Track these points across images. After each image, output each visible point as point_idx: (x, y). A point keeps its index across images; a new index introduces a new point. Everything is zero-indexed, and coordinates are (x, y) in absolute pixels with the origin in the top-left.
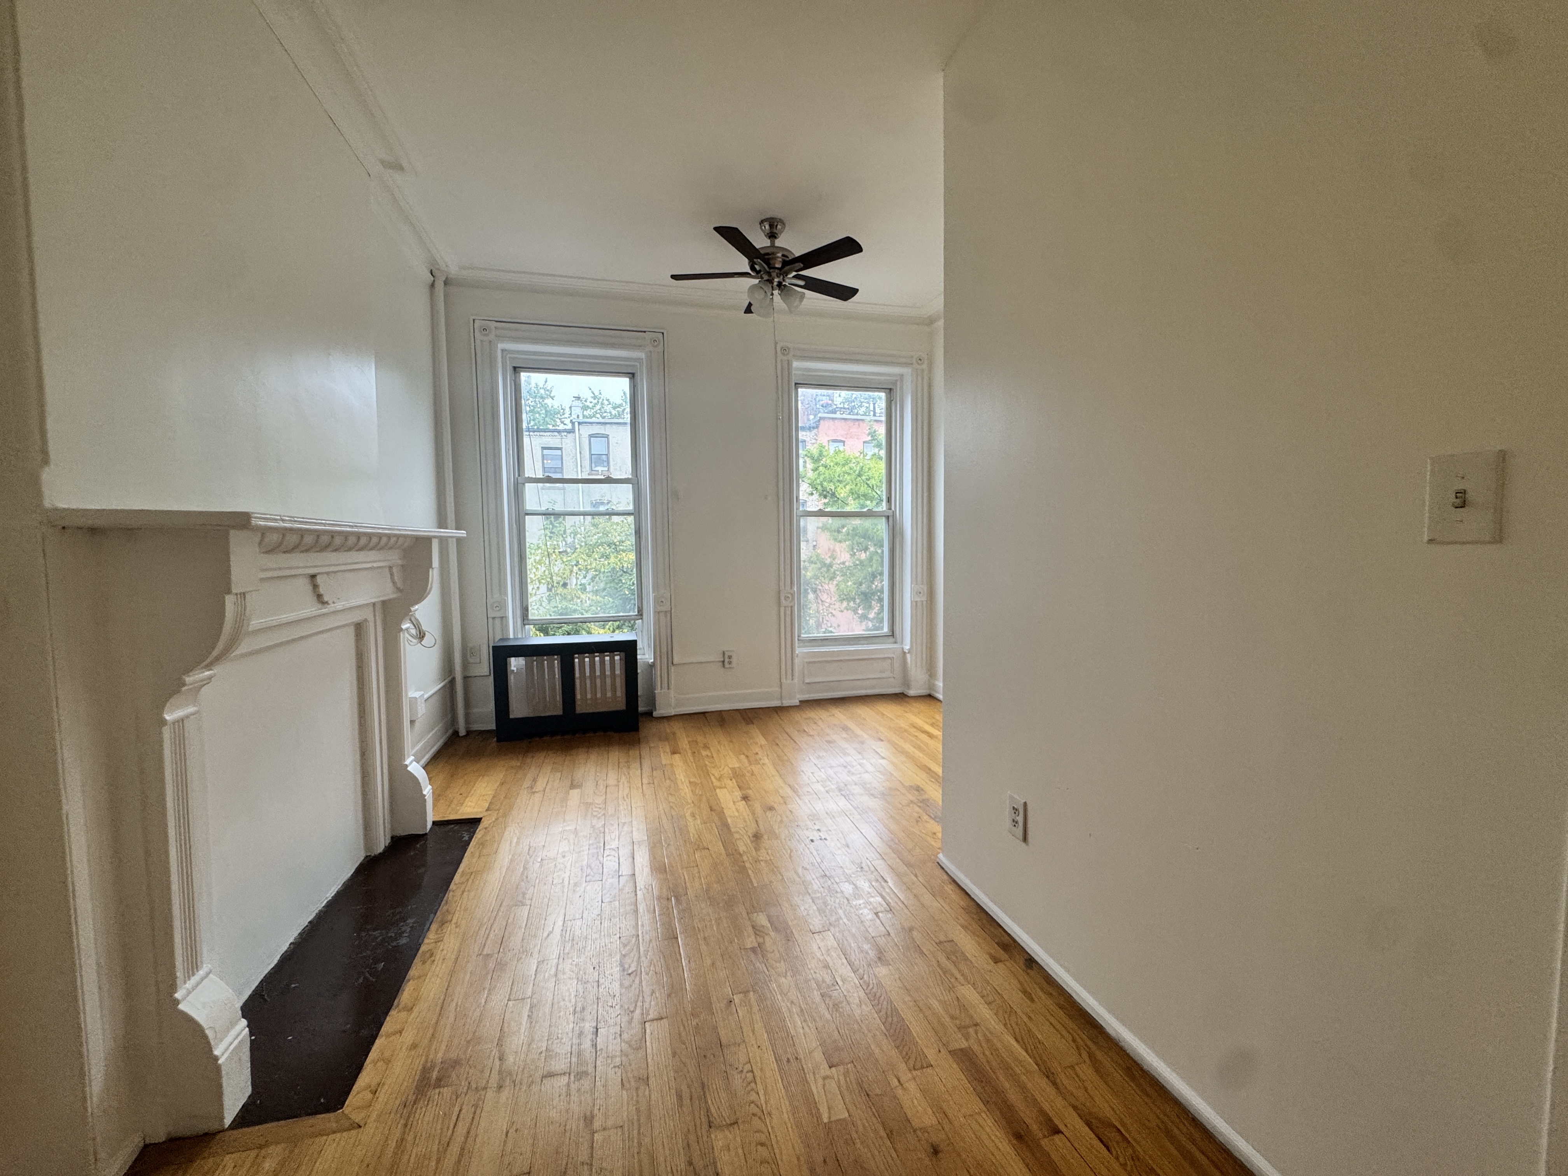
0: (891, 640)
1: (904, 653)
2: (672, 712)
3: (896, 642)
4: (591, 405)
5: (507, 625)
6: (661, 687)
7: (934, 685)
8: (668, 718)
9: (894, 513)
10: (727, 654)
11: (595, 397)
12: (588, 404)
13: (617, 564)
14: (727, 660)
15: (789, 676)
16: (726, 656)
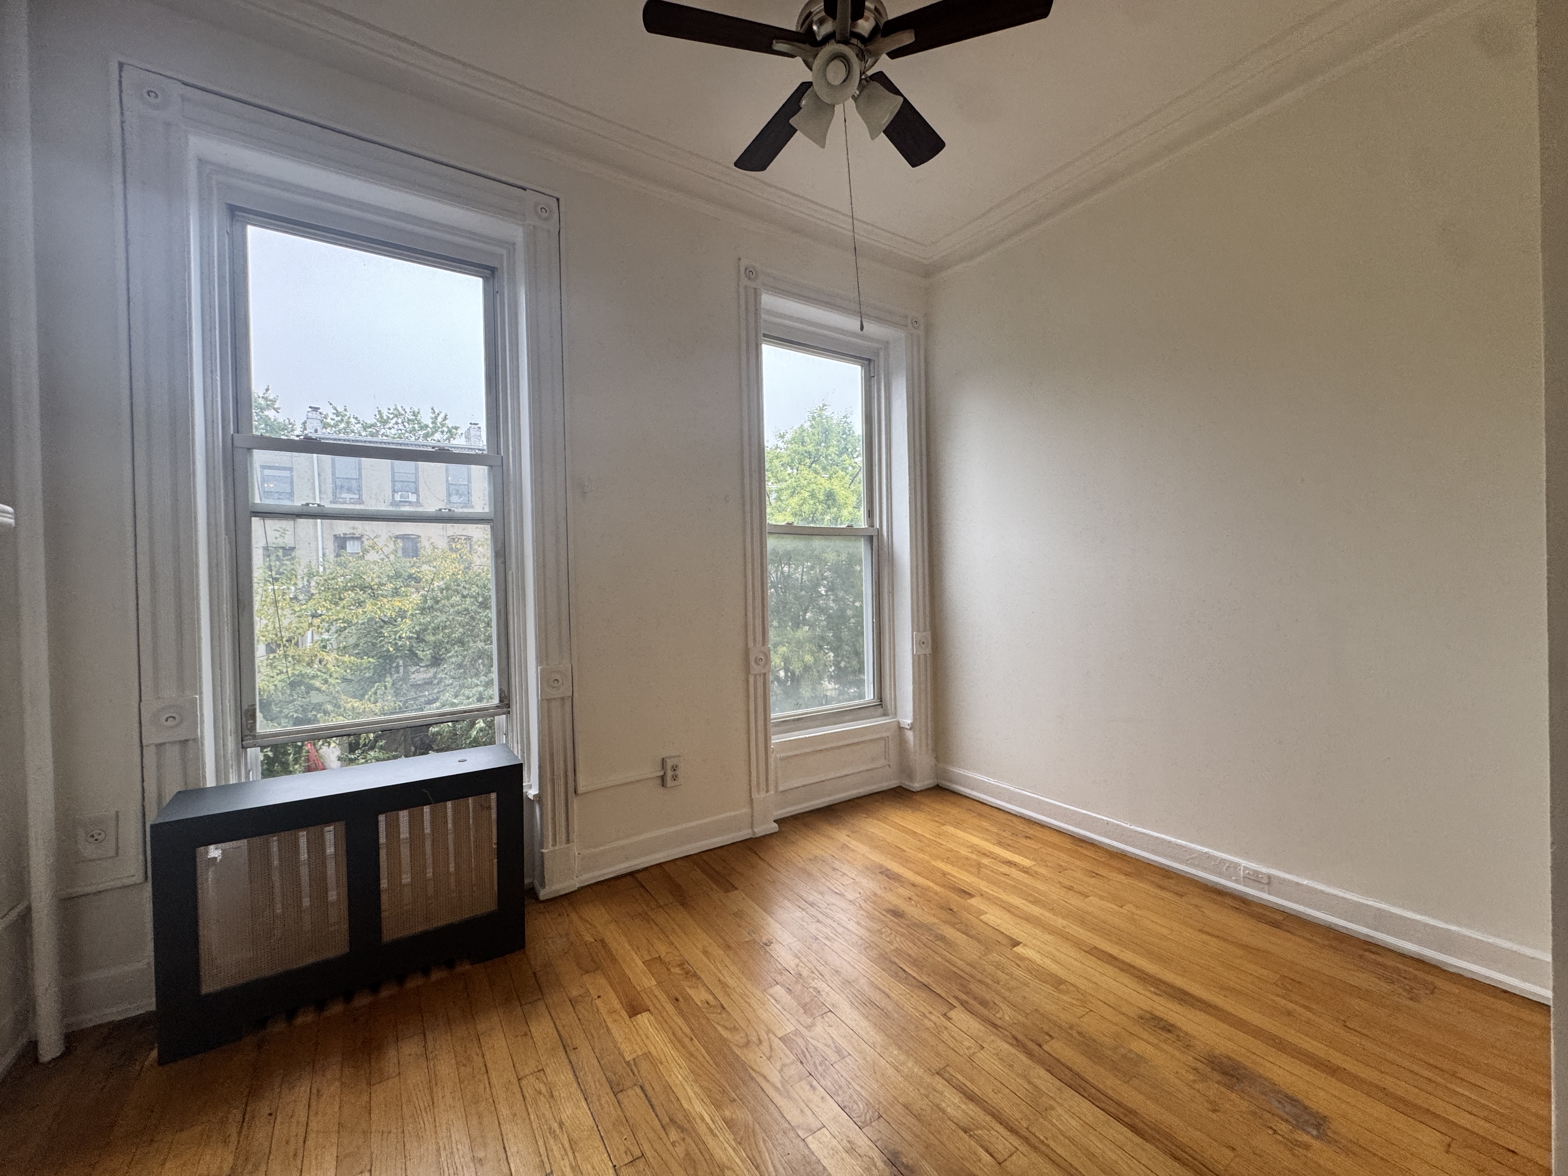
0: (880, 710)
1: (901, 729)
2: (574, 884)
3: (885, 714)
4: (332, 423)
5: (199, 757)
6: (555, 840)
7: (945, 771)
8: (570, 899)
9: (879, 531)
10: (669, 764)
11: (338, 414)
12: (329, 420)
13: (376, 613)
14: (670, 773)
15: (763, 785)
16: (669, 766)
